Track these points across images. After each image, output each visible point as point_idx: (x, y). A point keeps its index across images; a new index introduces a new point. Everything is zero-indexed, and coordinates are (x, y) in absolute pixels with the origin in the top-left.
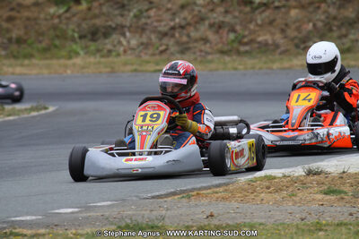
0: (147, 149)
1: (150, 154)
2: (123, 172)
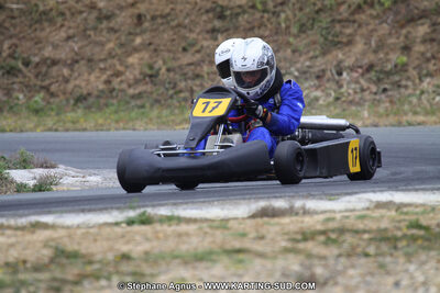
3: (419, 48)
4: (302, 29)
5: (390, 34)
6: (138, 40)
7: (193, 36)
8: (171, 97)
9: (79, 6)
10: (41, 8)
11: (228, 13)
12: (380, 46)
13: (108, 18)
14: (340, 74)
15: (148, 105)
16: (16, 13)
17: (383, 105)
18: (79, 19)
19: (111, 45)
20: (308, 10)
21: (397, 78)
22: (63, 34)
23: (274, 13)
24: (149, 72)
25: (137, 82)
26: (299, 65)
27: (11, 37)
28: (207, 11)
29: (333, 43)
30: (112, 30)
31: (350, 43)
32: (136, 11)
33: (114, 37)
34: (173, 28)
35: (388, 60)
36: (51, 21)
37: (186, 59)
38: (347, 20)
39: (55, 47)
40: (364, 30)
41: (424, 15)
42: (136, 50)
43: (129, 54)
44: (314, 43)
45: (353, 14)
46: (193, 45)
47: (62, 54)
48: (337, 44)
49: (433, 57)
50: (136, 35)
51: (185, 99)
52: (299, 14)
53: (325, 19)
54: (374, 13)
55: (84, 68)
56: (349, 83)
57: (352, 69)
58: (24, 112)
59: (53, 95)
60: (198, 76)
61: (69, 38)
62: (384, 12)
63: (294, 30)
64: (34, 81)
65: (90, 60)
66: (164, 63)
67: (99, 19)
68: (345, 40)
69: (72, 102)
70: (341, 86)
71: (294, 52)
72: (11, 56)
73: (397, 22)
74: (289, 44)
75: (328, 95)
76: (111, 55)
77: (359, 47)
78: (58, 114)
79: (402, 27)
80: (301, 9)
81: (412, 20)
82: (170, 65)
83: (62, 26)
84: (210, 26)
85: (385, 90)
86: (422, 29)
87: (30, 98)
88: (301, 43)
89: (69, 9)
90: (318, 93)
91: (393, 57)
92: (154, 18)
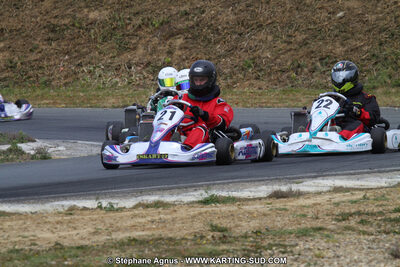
3: (178, 53)
4: (105, 39)
5: (159, 44)
6: (2, 45)
7: (37, 42)
8: (25, 80)
11: (58, 28)
12: (154, 50)
14: (130, 68)
15: (11, 86)
20: (107, 28)
23: (86, 29)
24: (10, 65)
25: (3, 70)
26: (103, 62)
28: (45, 27)
29: (124, 48)
31: (135, 49)
34: (23, 37)
35: (159, 60)
37: (33, 57)
38: (133, 35)
40: (143, 41)
41: (180, 32)
44: (113, 48)
45: (136, 31)
46: (36, 48)
48: (127, 49)
49: (187, 58)
50: (1, 41)
51: (34, 82)
52: (102, 30)
53: (119, 34)
54: (149, 31)
56: (136, 73)
57: (137, 65)
60: (41, 68)
62: (155, 30)
63: (100, 40)
66: (19, 59)
68: (132, 47)
70: (131, 76)
71: (100, 53)
73: (163, 36)
74: (97, 48)
75: (124, 81)
77: (141, 51)
79: (167, 39)
80: (103, 27)
81: (172, 35)
82: (23, 60)
84: (46, 37)
86: (179, 41)
88: (105, 47)
90: (118, 79)
91: (162, 58)
92: (11, 31)
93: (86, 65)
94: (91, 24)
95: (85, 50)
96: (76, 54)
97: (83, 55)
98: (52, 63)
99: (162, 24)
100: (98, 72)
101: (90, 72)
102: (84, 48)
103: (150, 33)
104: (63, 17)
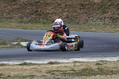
0: (46, 43)
1: (46, 45)
2: (38, 49)
4: (98, 9)
5: (116, 11)
6: (66, 10)
7: (77, 9)
8: (71, 22)
9: (54, 2)
10: (47, 2)
11: (84, 5)
12: (114, 13)
13: (60, 5)
14: (105, 19)
16: (42, 3)
17: (113, 26)
18: (54, 5)
19: (60, 11)
20: (100, 5)
21: (116, 20)
22: (51, 8)
23: (93, 6)
24: (67, 16)
25: (65, 18)
26: (97, 17)
27: (41, 8)
28: (80, 5)
29: (104, 12)
30: (61, 7)
31: (108, 12)
32: (66, 4)
33: (61, 9)
34: (73, 8)
36: (49, 5)
37: (75, 14)
38: (107, 8)
39: (49, 10)
40: (111, 10)
42: (65, 12)
43: (64, 13)
44: (101, 12)
45: (109, 7)
46: (76, 11)
47: (50, 12)
48: (105, 13)
50: (65, 9)
51: (74, 22)
52: (98, 6)
53: (103, 7)
54: (113, 7)
55: (54, 15)
56: (107, 21)
57: (108, 18)
58: (42, 23)
59: (48, 20)
60: (77, 18)
61: (52, 9)
62: (115, 7)
63: (97, 9)
64: (44, 17)
65: (56, 13)
66: (70, 15)
67: (58, 5)
68: (107, 12)
69: (51, 22)
70: (105, 21)
71: (96, 14)
72: (40, 12)
73: (117, 9)
74: (95, 12)
75: (102, 23)
76: (60, 13)
77: (109, 13)
78: (48, 24)
80: (98, 5)
82: (71, 15)
83: (51, 6)
84: (80, 8)
85: (114, 23)
87: (43, 20)
88: (98, 12)
89: (52, 3)
90: (100, 22)
91: (116, 16)
92: (69, 5)
93: (91, 17)
94: (95, 4)
95: (92, 12)
96: (89, 14)
97: (91, 14)
98: (80, 16)
99: (117, 5)
100: (95, 20)
101: (92, 20)
102: (91, 12)
103: (113, 8)
104: (86, 1)
